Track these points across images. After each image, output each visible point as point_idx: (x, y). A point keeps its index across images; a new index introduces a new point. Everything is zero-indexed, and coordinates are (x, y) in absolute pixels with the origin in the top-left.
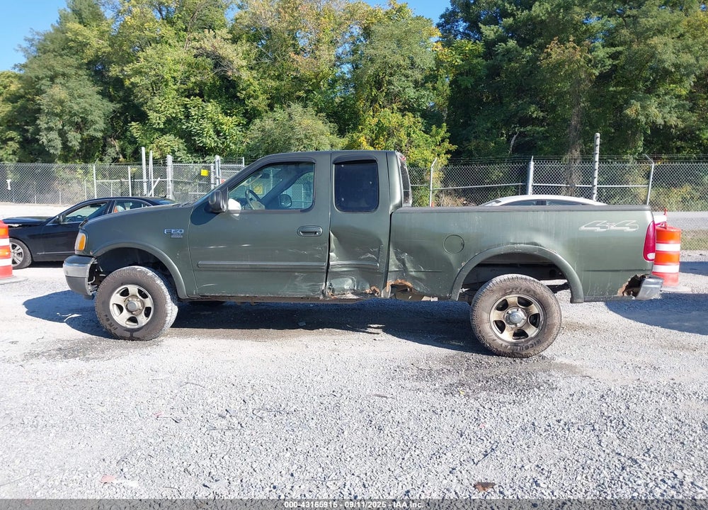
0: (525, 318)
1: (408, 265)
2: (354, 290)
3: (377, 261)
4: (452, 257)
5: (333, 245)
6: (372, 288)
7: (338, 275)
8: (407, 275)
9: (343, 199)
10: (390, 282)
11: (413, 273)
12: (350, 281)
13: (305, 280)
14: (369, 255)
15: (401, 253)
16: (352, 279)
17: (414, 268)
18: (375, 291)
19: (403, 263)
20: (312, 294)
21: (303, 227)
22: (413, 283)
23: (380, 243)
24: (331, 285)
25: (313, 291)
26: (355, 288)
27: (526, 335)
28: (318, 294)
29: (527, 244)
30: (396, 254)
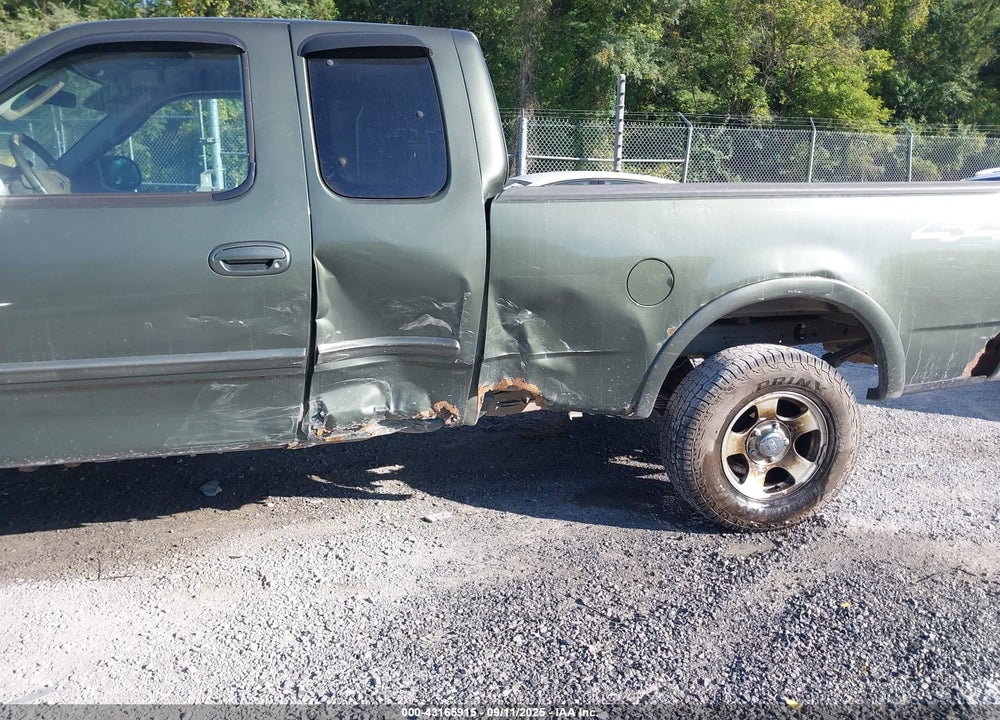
0: (788, 441)
1: (533, 340)
2: (387, 414)
3: (455, 336)
4: (644, 315)
5: (323, 299)
6: (439, 406)
7: (342, 379)
8: (530, 366)
9: (344, 161)
10: (485, 386)
11: (546, 362)
12: (374, 391)
13: (244, 401)
14: (432, 320)
15: (517, 311)
16: (381, 387)
17: (547, 346)
18: (446, 413)
19: (519, 334)
20: (267, 439)
21: (227, 247)
22: (544, 385)
23: (463, 285)
24: (322, 407)
25: (270, 431)
26: (392, 409)
27: (790, 481)
28: (286, 438)
29: (813, 274)
30: (503, 313)
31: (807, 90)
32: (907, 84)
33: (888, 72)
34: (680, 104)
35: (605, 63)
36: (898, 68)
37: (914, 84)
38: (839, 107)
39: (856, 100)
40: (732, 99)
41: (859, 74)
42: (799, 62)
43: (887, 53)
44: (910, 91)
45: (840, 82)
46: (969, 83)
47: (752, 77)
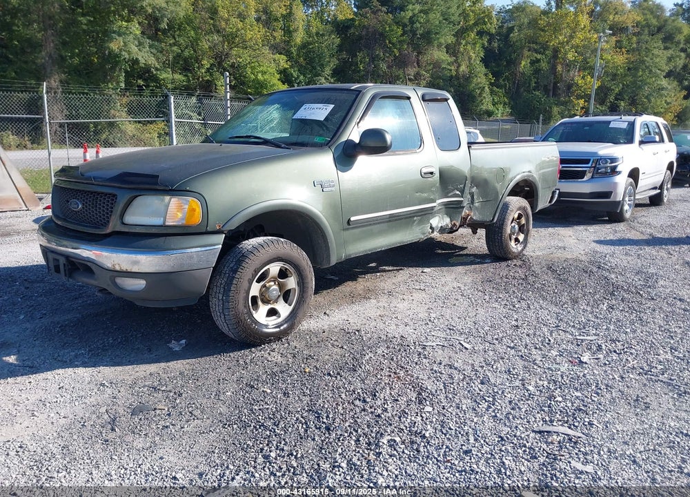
31: (245, 77)
32: (298, 77)
33: (287, 69)
34: (160, 81)
35: (117, 51)
36: (292, 67)
37: (302, 77)
38: (266, 89)
39: (274, 85)
40: (198, 79)
41: (272, 69)
42: (238, 59)
43: (285, 58)
44: (300, 81)
45: (264, 73)
46: (329, 78)
47: (209, 66)
